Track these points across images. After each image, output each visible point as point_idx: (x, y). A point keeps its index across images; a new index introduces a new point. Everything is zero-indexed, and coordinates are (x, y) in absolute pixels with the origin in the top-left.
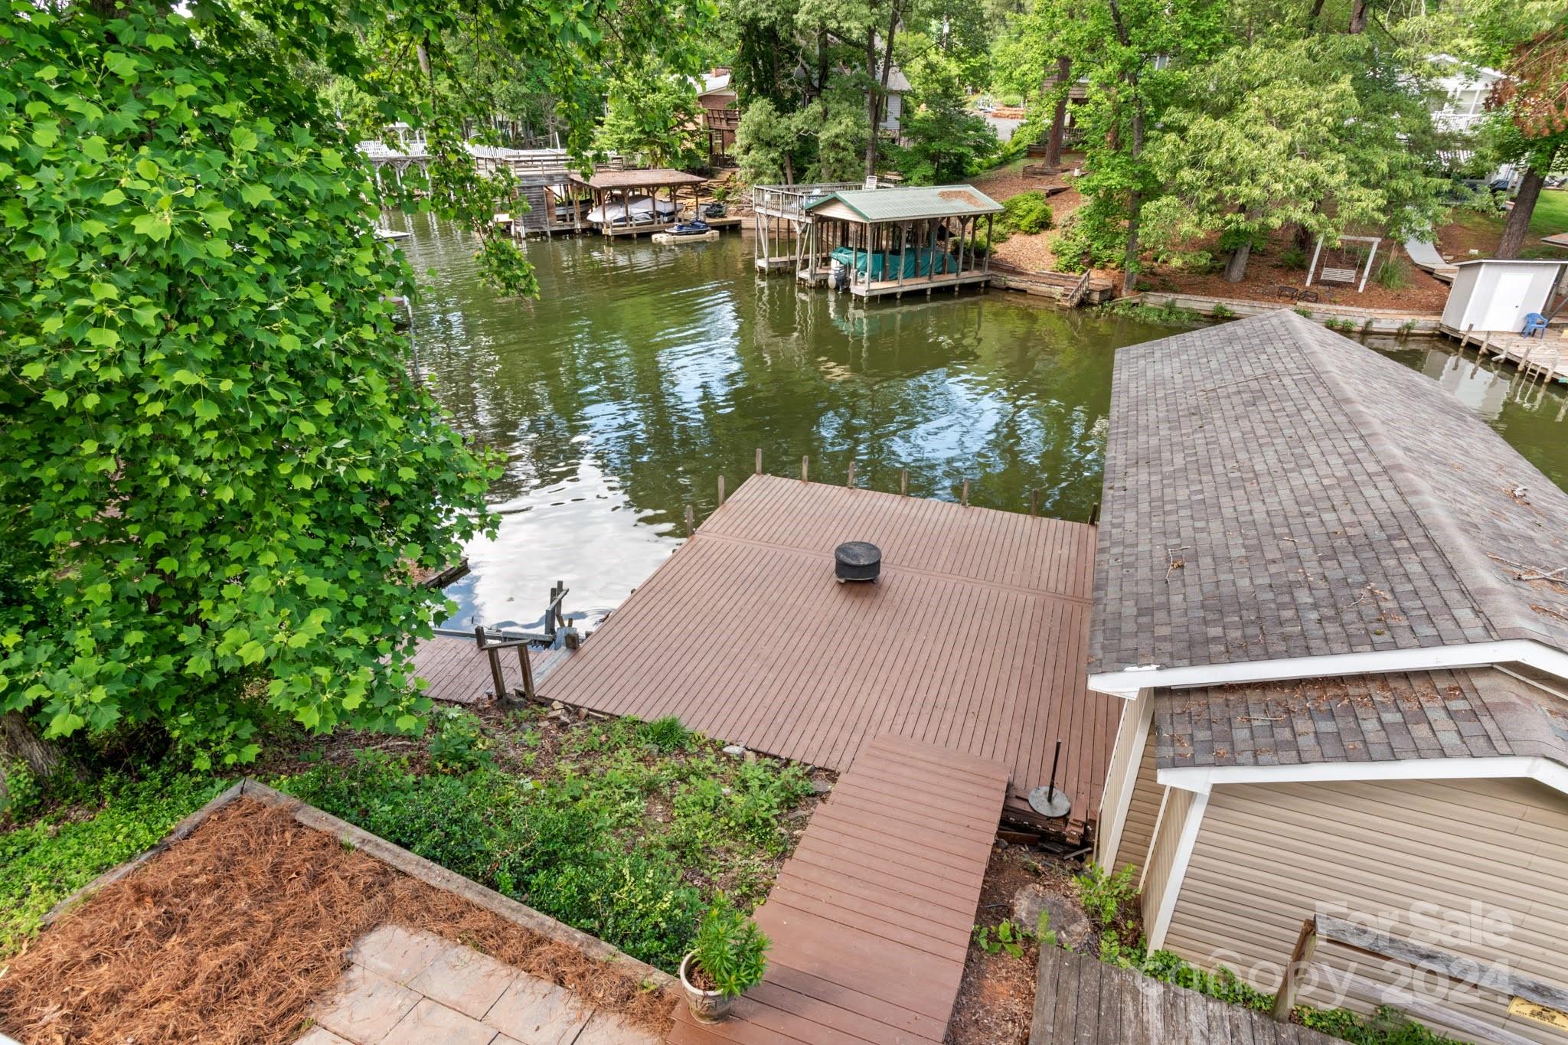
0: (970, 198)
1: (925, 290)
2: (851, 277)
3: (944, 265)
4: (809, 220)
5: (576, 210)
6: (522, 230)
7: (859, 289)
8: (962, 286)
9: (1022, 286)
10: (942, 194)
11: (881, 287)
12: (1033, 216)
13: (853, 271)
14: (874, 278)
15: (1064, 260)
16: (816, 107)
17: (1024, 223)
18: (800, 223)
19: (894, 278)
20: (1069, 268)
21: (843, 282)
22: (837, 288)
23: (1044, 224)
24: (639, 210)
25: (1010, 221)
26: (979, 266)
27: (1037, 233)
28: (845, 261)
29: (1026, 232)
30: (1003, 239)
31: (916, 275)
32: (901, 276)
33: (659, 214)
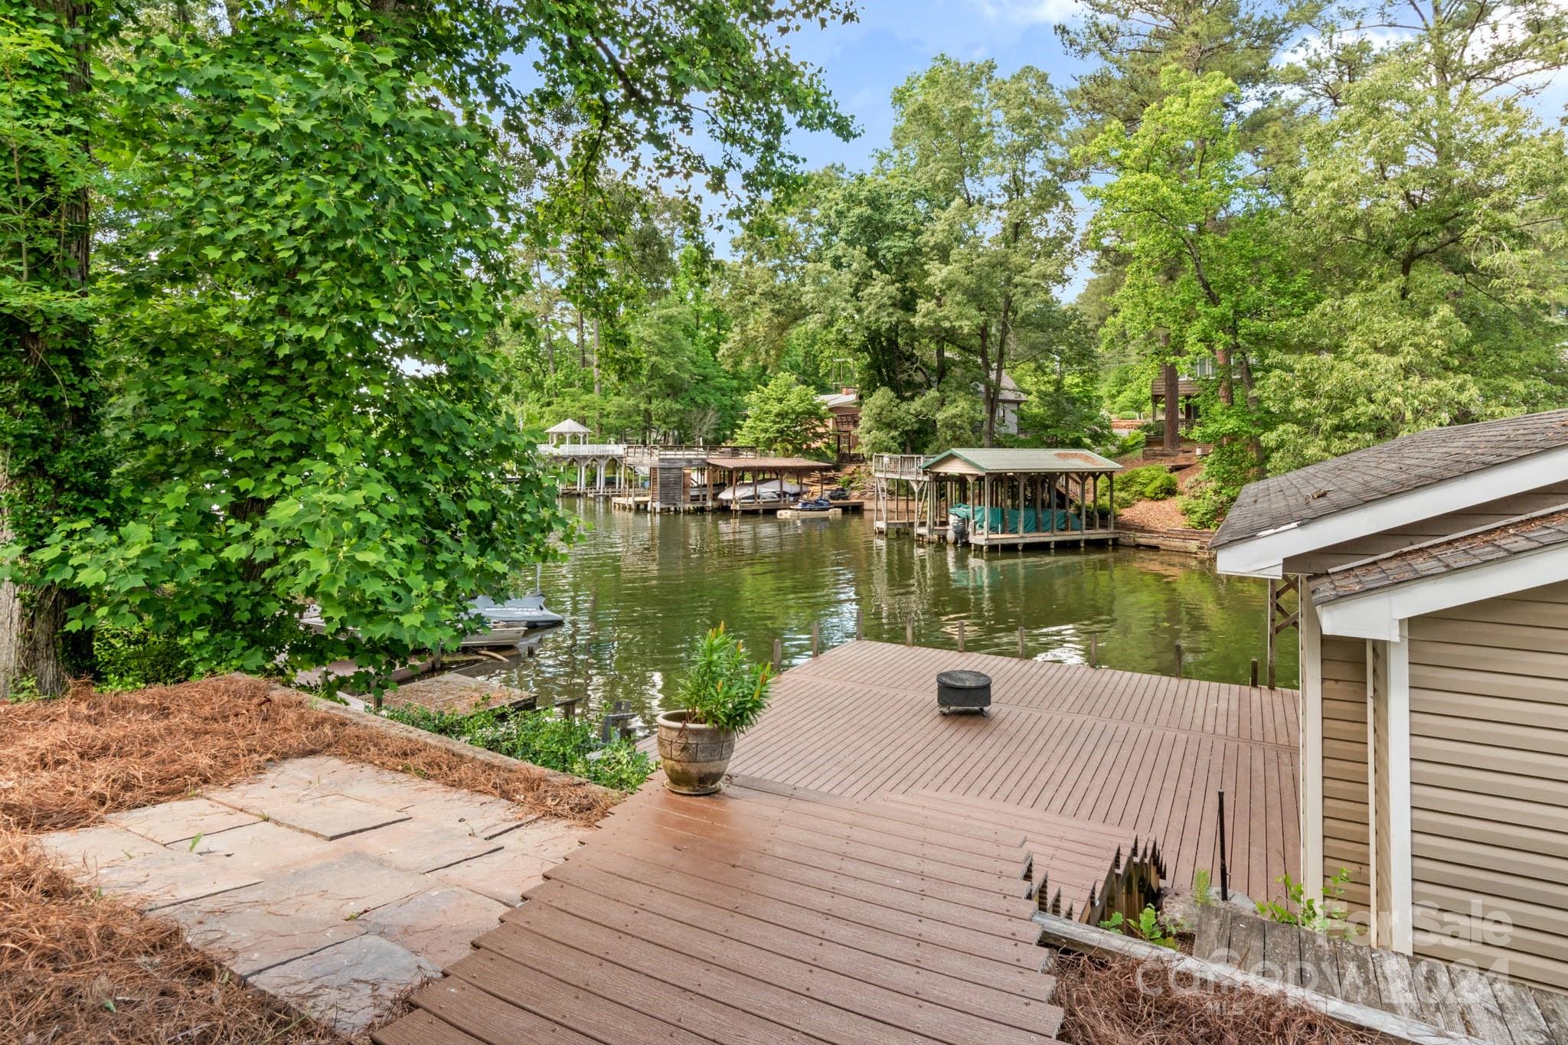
0: (1087, 458)
1: (1048, 543)
2: (970, 530)
3: (1066, 522)
4: (926, 478)
5: (709, 492)
6: (658, 506)
7: (978, 539)
8: (1088, 542)
9: (1154, 542)
10: (1059, 455)
11: (1001, 538)
12: (1157, 483)
13: (972, 522)
14: (993, 529)
15: (1196, 517)
16: (933, 393)
17: (1148, 490)
18: (918, 482)
19: (1014, 531)
20: (1202, 524)
21: (962, 534)
22: (956, 543)
23: (1170, 491)
24: (768, 490)
25: (1134, 489)
26: (1104, 526)
27: (1163, 499)
28: (963, 515)
29: (1152, 499)
30: (1126, 504)
31: (1037, 529)
32: (1021, 528)
33: (785, 493)
